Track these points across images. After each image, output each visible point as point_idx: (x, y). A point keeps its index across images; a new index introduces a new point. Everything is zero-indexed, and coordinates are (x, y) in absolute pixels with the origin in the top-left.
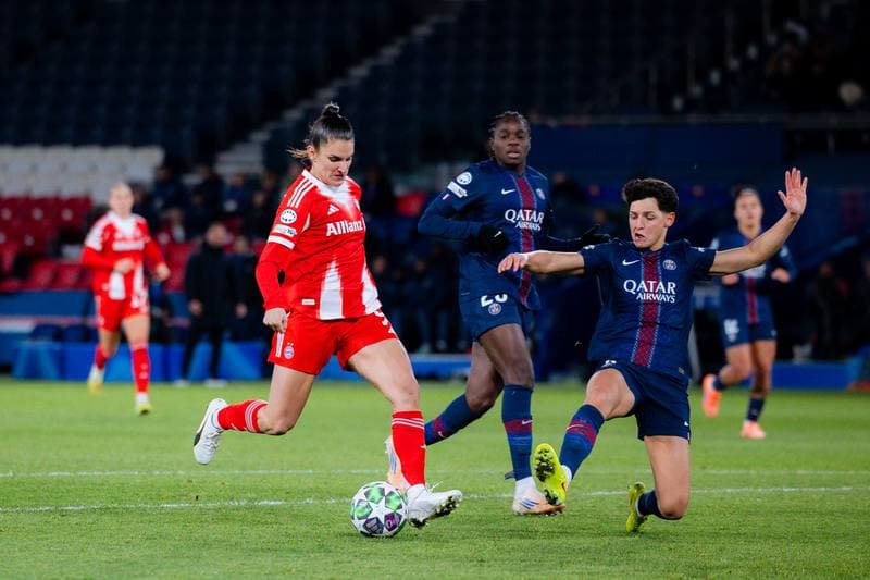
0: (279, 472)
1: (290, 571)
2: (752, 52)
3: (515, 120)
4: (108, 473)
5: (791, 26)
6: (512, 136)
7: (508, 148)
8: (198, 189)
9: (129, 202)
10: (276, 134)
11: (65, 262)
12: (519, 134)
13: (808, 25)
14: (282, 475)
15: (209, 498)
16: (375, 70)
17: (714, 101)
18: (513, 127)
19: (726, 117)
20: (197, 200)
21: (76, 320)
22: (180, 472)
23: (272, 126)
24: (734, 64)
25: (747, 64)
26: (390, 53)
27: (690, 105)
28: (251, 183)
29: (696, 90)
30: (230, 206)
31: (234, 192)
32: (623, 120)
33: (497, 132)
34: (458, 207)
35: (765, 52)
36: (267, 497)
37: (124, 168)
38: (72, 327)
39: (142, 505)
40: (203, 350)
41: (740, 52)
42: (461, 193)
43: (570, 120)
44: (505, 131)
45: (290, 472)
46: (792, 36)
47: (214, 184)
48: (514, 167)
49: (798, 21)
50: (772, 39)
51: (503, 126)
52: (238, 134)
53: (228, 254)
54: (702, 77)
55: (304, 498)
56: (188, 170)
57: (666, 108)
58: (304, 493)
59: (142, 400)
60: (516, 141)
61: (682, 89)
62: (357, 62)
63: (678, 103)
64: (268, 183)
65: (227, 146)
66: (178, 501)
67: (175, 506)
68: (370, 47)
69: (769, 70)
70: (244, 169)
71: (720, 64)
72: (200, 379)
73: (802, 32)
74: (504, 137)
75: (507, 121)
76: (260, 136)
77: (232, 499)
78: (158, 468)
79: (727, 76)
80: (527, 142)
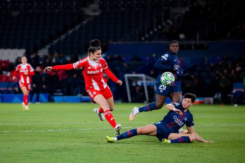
0: (52, 123)
1: (55, 146)
2: (160, 27)
3: (175, 42)
4: (13, 124)
5: (168, 21)
6: (175, 47)
7: (174, 49)
8: (34, 59)
9: (26, 61)
10: (51, 46)
11: (3, 75)
12: (176, 46)
13: (172, 21)
14: (53, 124)
15: (36, 129)
16: (74, 31)
17: (151, 38)
18: (175, 44)
19: (154, 42)
20: (33, 61)
21: (6, 89)
22: (30, 123)
23: (50, 44)
24: (156, 30)
25: (159, 30)
26: (77, 27)
27: (146, 39)
28: (46, 57)
29: (147, 36)
30: (41, 62)
31: (42, 59)
32: (130, 43)
33: (171, 46)
34: (165, 62)
35: (163, 27)
36: (49, 129)
37: (16, 54)
38: (5, 90)
39: (21, 131)
40: (35, 95)
41: (157, 27)
42: (166, 59)
43: (118, 43)
44: (173, 45)
45: (55, 123)
46: (169, 24)
47: (37, 57)
48: (175, 54)
49: (170, 20)
50: (164, 24)
51: (173, 44)
52: (43, 46)
53: (41, 74)
54: (148, 33)
55: (58, 129)
56: (31, 54)
57: (140, 40)
58: (58, 128)
59: (27, 107)
60: (176, 48)
61: (144, 35)
62: (70, 29)
63: (143, 39)
64: (50, 57)
65: (40, 49)
66: (29, 130)
67: (28, 131)
68: (73, 26)
69: (164, 31)
70: (44, 54)
71: (152, 30)
72: (34, 102)
73: (171, 22)
74: (173, 47)
75: (173, 43)
76: (48, 47)
77: (42, 129)
78: (25, 122)
79: (154, 33)
80: (178, 48)
